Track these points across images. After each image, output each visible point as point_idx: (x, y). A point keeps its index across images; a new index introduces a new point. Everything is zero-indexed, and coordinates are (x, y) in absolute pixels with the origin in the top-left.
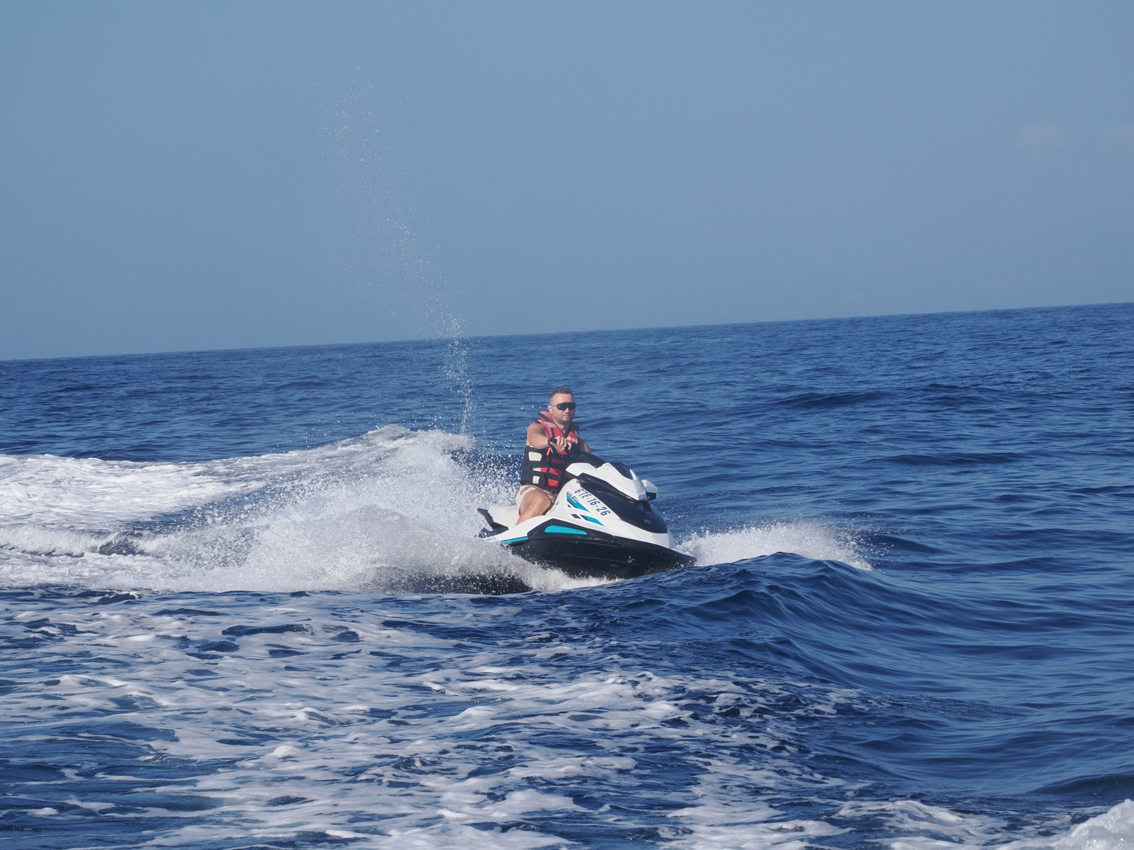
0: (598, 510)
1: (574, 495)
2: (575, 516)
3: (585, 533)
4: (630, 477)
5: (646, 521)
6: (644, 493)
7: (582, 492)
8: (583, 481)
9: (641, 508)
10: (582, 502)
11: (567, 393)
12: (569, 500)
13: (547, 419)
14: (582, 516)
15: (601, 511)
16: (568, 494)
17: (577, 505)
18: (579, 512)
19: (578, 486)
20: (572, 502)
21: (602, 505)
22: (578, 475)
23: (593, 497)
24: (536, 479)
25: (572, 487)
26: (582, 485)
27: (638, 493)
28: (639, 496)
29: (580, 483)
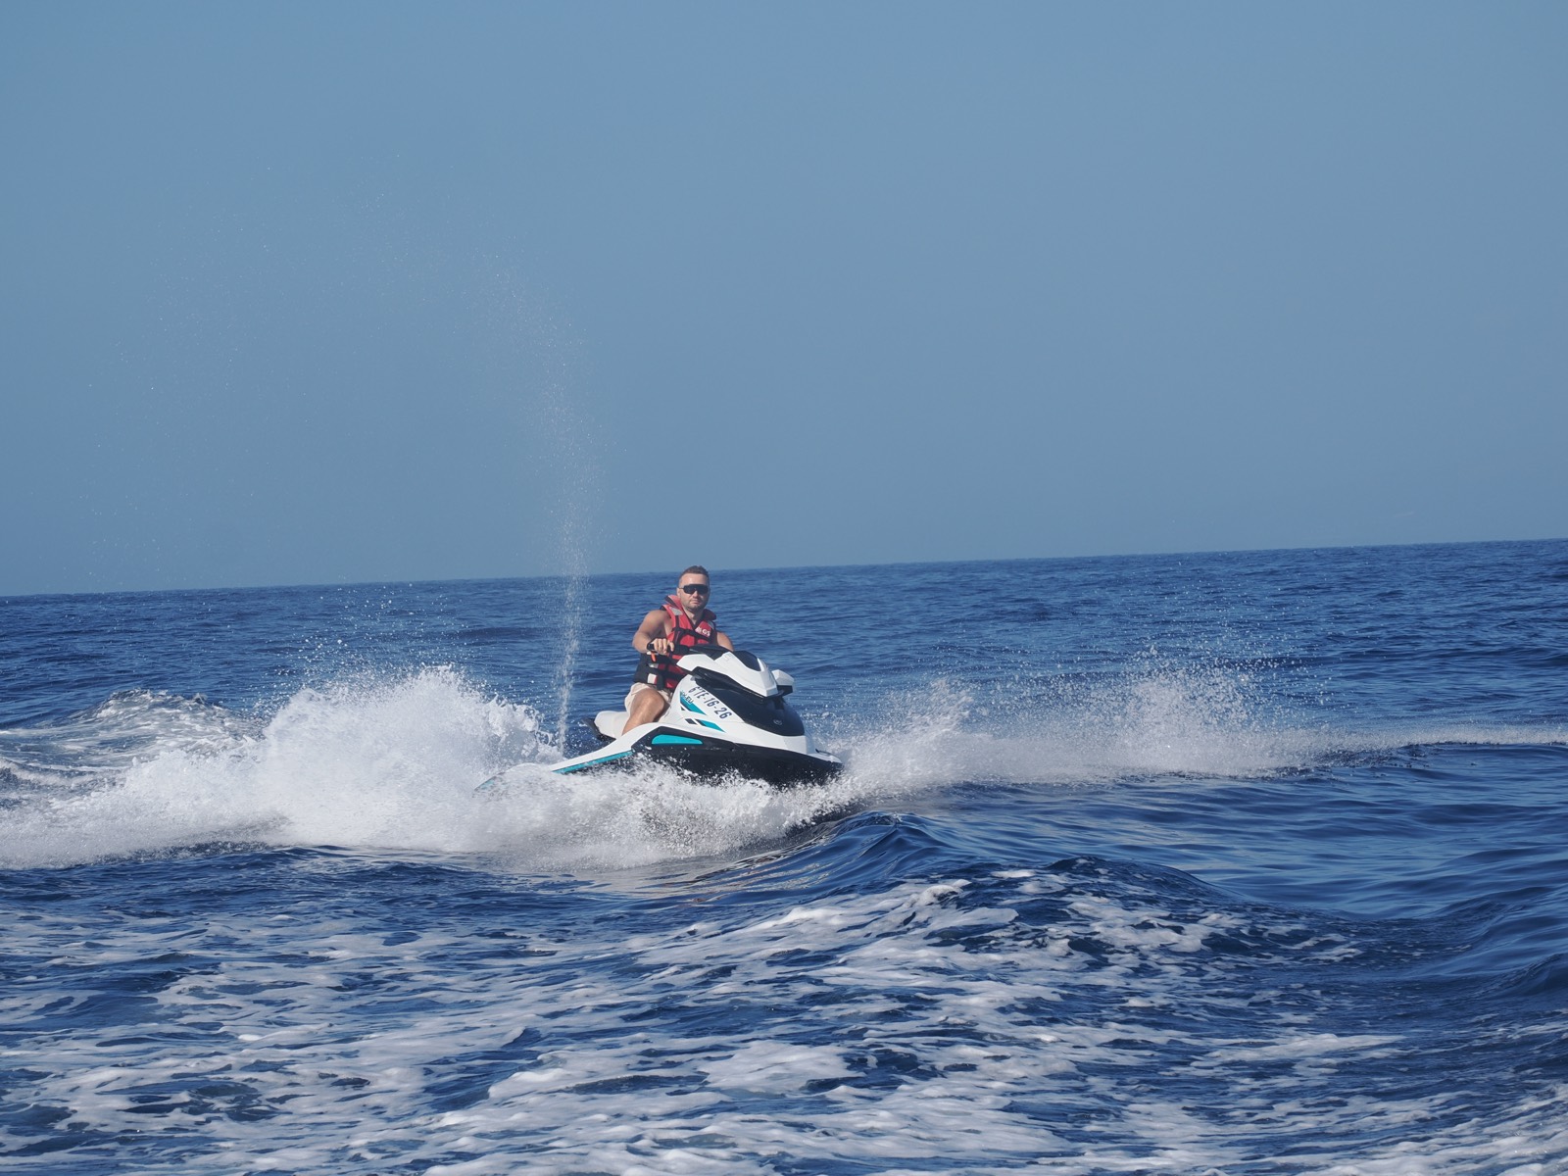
0: (716, 712)
1: (688, 695)
2: (690, 721)
3: (700, 742)
4: (757, 668)
5: (776, 722)
6: (775, 686)
7: (697, 691)
8: (698, 677)
9: (772, 706)
10: (698, 703)
11: (699, 573)
12: (682, 702)
13: (674, 604)
14: (698, 721)
15: (720, 713)
16: (681, 694)
17: (691, 708)
18: (694, 716)
19: (694, 684)
20: (687, 705)
21: (722, 705)
22: (691, 670)
23: (711, 696)
24: (652, 678)
25: (687, 685)
26: (699, 682)
27: (766, 687)
28: (768, 692)
29: (696, 680)
